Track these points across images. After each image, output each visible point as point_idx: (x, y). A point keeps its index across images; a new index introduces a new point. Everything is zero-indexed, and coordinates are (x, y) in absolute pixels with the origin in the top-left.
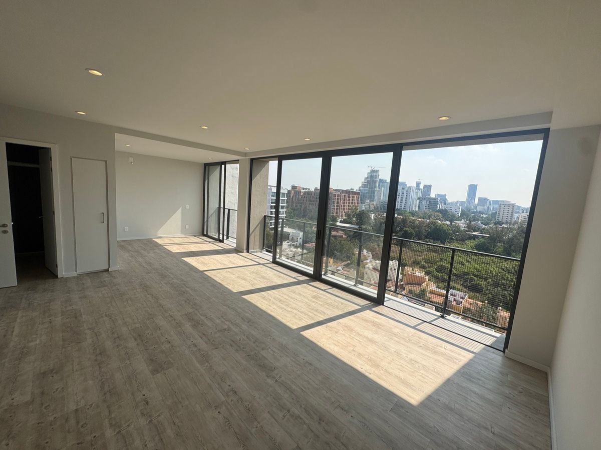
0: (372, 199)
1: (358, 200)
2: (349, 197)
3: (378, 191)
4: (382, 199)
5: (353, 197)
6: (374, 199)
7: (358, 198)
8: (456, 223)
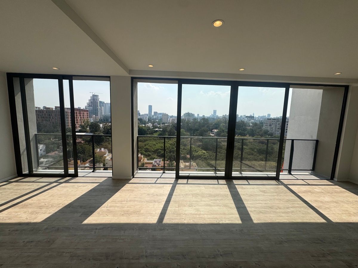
0: (96, 114)
3: (100, 109)
4: (103, 114)
7: (88, 114)
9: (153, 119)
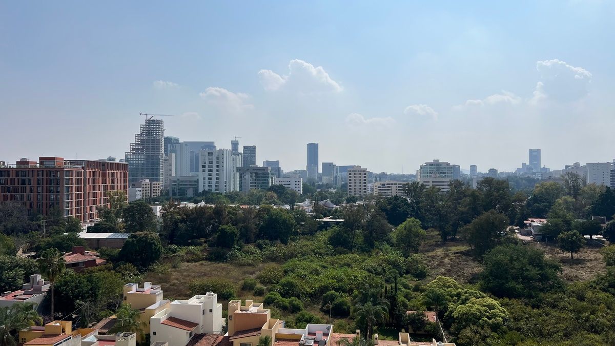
0: (154, 176)
1: (125, 181)
2: (104, 175)
3: (166, 160)
4: (174, 175)
5: (113, 174)
6: (158, 175)
7: (125, 175)
8: (299, 207)
9: (320, 187)
